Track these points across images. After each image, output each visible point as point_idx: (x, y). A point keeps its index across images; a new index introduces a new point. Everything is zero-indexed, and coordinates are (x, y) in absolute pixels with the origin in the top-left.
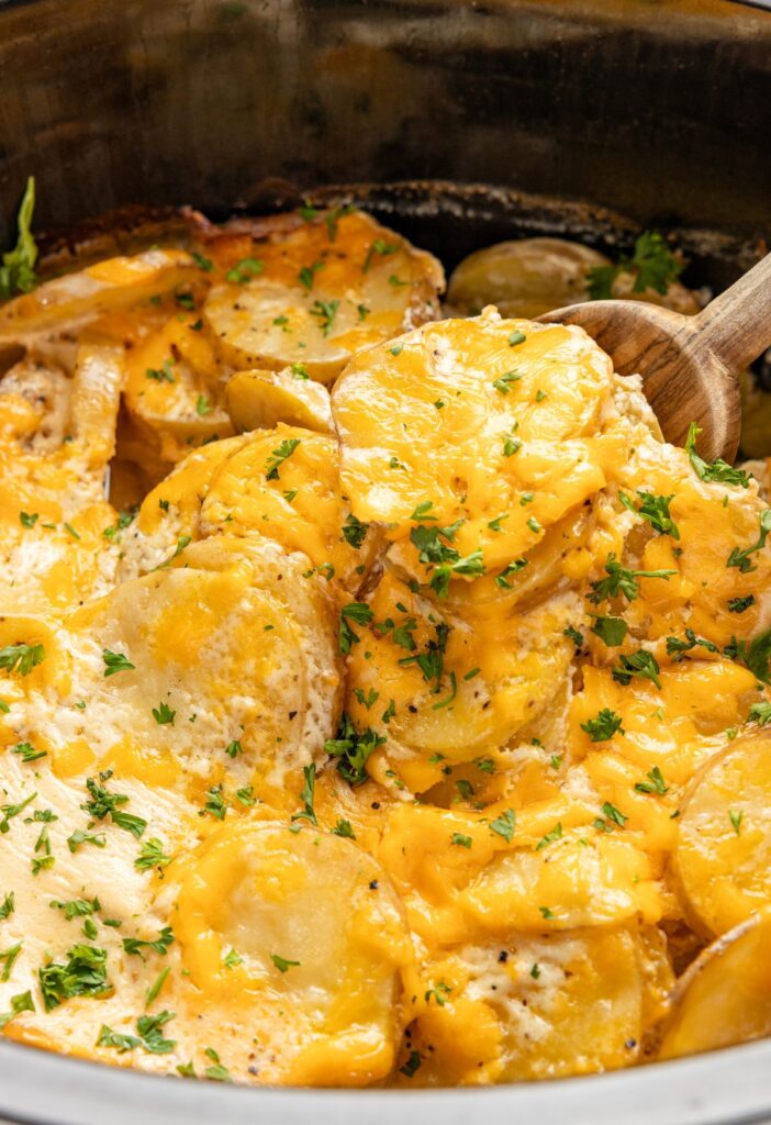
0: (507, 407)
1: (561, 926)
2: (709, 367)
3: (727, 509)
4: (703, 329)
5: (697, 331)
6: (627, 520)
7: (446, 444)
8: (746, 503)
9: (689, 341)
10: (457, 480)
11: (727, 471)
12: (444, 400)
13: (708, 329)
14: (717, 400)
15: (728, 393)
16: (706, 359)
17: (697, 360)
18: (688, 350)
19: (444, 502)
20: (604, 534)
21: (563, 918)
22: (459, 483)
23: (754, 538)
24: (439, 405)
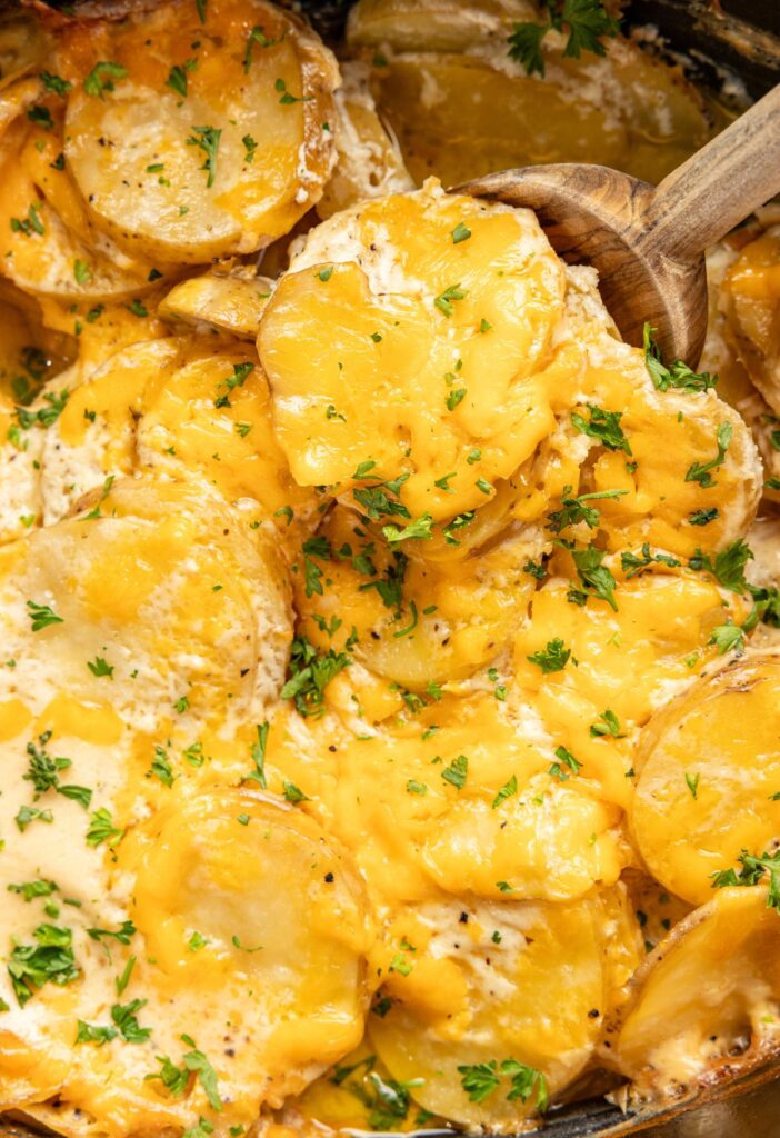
0: (451, 333)
1: (518, 897)
2: (661, 272)
3: (683, 424)
4: (650, 229)
5: (644, 231)
6: (581, 446)
7: (388, 385)
8: (703, 416)
9: (638, 242)
10: (400, 427)
11: (689, 376)
12: (382, 333)
13: (657, 230)
14: (674, 307)
15: (685, 296)
16: (657, 263)
17: (648, 262)
18: (637, 250)
19: (386, 457)
20: (557, 464)
21: (519, 889)
22: (403, 431)
23: (713, 454)
24: (377, 338)
